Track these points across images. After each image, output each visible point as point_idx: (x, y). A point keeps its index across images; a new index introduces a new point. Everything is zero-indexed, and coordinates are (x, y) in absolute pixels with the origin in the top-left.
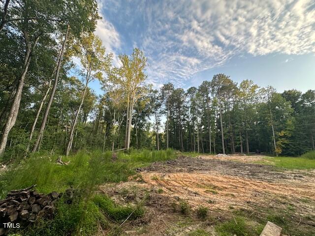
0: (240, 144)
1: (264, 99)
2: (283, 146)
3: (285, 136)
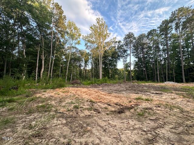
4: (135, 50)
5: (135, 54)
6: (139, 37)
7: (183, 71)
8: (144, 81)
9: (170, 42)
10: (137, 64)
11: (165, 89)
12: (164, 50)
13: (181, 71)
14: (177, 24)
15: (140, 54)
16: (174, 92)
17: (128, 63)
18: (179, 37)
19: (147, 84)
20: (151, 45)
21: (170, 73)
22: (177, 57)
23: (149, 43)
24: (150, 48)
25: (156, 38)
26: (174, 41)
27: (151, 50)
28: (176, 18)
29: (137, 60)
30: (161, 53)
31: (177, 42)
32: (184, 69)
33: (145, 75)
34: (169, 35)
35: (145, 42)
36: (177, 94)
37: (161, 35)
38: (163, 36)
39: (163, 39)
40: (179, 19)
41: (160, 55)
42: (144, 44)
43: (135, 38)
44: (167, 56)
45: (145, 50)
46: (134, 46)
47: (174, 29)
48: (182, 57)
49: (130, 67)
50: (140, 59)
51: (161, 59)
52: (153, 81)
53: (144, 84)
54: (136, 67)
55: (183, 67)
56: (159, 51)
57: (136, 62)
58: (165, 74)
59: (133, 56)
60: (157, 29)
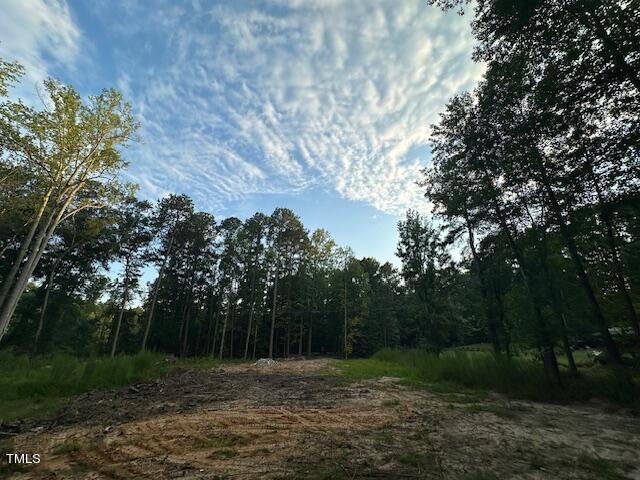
0: (299, 337)
1: (339, 264)
2: (355, 341)
3: (357, 326)
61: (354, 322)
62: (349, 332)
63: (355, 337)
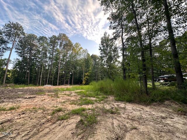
2: (86, 80)
3: (88, 75)
4: (21, 46)
5: (20, 51)
6: (30, 35)
7: (58, 77)
8: (23, 85)
9: (55, 54)
10: (19, 64)
11: (41, 92)
12: (50, 58)
13: (57, 77)
14: (61, 43)
15: (27, 53)
16: (47, 93)
17: (5, 59)
18: (60, 52)
19: (26, 88)
20: (41, 50)
21: (50, 77)
22: (57, 66)
23: (39, 47)
24: (39, 51)
25: (46, 45)
26: (58, 54)
27: (39, 54)
28: (61, 39)
29: (20, 59)
30: (47, 59)
31: (59, 56)
32: (59, 76)
33: (27, 78)
34: (55, 48)
35: (35, 44)
36: (48, 95)
37: (50, 45)
38: (51, 47)
39: (51, 49)
40: (63, 41)
41: (46, 61)
42: (34, 45)
43: (23, 34)
44: (51, 64)
45: (33, 52)
46: (20, 42)
47: (59, 45)
48: (59, 67)
49: (6, 65)
50: (25, 59)
51: (47, 65)
52: (35, 84)
53: (22, 88)
54: (17, 67)
55: (59, 74)
56: (46, 57)
57: (19, 61)
58: (46, 78)
59: (16, 53)
60: (48, 39)
61: (86, 74)
62: (84, 77)
63: (86, 79)
